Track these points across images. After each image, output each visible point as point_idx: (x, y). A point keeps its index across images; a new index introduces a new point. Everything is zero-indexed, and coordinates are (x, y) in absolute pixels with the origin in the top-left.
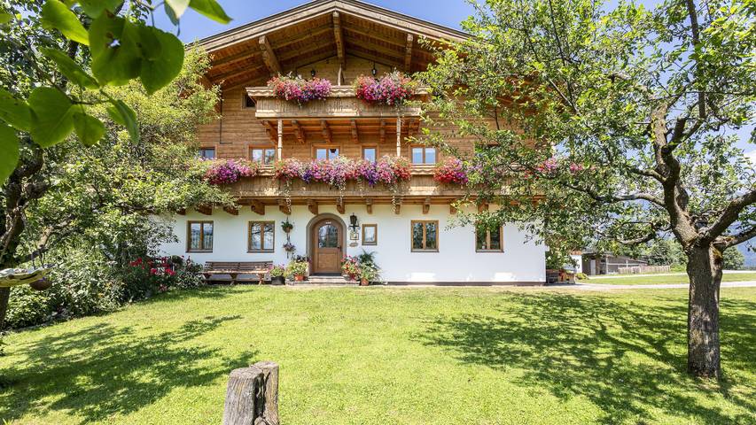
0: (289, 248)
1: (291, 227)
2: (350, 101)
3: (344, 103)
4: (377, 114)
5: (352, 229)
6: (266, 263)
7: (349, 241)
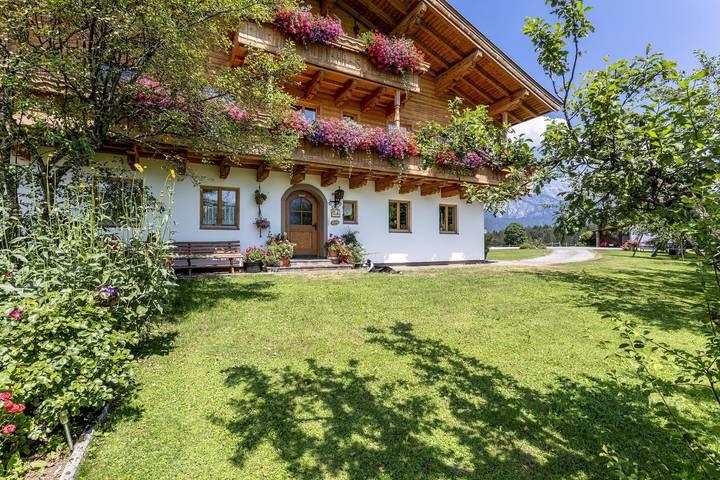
0: (262, 225)
1: (264, 197)
2: (354, 56)
3: (347, 57)
4: (380, 80)
5: (333, 204)
6: (229, 243)
7: (330, 219)
